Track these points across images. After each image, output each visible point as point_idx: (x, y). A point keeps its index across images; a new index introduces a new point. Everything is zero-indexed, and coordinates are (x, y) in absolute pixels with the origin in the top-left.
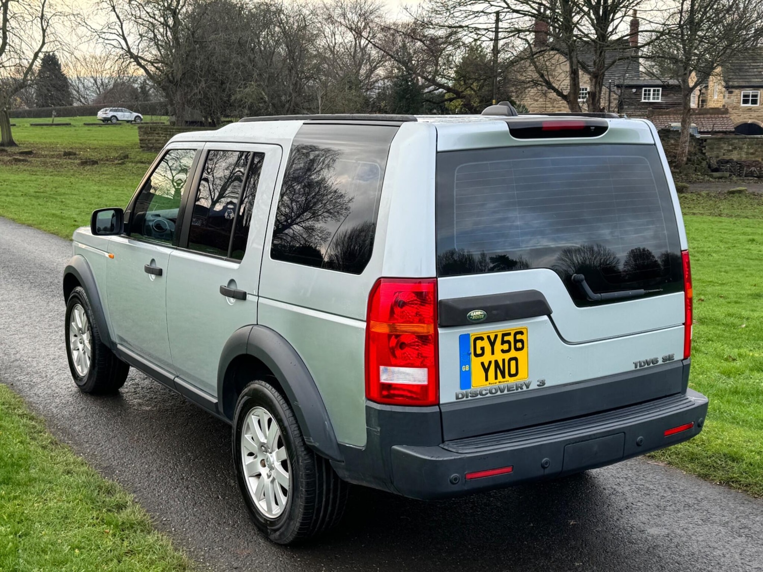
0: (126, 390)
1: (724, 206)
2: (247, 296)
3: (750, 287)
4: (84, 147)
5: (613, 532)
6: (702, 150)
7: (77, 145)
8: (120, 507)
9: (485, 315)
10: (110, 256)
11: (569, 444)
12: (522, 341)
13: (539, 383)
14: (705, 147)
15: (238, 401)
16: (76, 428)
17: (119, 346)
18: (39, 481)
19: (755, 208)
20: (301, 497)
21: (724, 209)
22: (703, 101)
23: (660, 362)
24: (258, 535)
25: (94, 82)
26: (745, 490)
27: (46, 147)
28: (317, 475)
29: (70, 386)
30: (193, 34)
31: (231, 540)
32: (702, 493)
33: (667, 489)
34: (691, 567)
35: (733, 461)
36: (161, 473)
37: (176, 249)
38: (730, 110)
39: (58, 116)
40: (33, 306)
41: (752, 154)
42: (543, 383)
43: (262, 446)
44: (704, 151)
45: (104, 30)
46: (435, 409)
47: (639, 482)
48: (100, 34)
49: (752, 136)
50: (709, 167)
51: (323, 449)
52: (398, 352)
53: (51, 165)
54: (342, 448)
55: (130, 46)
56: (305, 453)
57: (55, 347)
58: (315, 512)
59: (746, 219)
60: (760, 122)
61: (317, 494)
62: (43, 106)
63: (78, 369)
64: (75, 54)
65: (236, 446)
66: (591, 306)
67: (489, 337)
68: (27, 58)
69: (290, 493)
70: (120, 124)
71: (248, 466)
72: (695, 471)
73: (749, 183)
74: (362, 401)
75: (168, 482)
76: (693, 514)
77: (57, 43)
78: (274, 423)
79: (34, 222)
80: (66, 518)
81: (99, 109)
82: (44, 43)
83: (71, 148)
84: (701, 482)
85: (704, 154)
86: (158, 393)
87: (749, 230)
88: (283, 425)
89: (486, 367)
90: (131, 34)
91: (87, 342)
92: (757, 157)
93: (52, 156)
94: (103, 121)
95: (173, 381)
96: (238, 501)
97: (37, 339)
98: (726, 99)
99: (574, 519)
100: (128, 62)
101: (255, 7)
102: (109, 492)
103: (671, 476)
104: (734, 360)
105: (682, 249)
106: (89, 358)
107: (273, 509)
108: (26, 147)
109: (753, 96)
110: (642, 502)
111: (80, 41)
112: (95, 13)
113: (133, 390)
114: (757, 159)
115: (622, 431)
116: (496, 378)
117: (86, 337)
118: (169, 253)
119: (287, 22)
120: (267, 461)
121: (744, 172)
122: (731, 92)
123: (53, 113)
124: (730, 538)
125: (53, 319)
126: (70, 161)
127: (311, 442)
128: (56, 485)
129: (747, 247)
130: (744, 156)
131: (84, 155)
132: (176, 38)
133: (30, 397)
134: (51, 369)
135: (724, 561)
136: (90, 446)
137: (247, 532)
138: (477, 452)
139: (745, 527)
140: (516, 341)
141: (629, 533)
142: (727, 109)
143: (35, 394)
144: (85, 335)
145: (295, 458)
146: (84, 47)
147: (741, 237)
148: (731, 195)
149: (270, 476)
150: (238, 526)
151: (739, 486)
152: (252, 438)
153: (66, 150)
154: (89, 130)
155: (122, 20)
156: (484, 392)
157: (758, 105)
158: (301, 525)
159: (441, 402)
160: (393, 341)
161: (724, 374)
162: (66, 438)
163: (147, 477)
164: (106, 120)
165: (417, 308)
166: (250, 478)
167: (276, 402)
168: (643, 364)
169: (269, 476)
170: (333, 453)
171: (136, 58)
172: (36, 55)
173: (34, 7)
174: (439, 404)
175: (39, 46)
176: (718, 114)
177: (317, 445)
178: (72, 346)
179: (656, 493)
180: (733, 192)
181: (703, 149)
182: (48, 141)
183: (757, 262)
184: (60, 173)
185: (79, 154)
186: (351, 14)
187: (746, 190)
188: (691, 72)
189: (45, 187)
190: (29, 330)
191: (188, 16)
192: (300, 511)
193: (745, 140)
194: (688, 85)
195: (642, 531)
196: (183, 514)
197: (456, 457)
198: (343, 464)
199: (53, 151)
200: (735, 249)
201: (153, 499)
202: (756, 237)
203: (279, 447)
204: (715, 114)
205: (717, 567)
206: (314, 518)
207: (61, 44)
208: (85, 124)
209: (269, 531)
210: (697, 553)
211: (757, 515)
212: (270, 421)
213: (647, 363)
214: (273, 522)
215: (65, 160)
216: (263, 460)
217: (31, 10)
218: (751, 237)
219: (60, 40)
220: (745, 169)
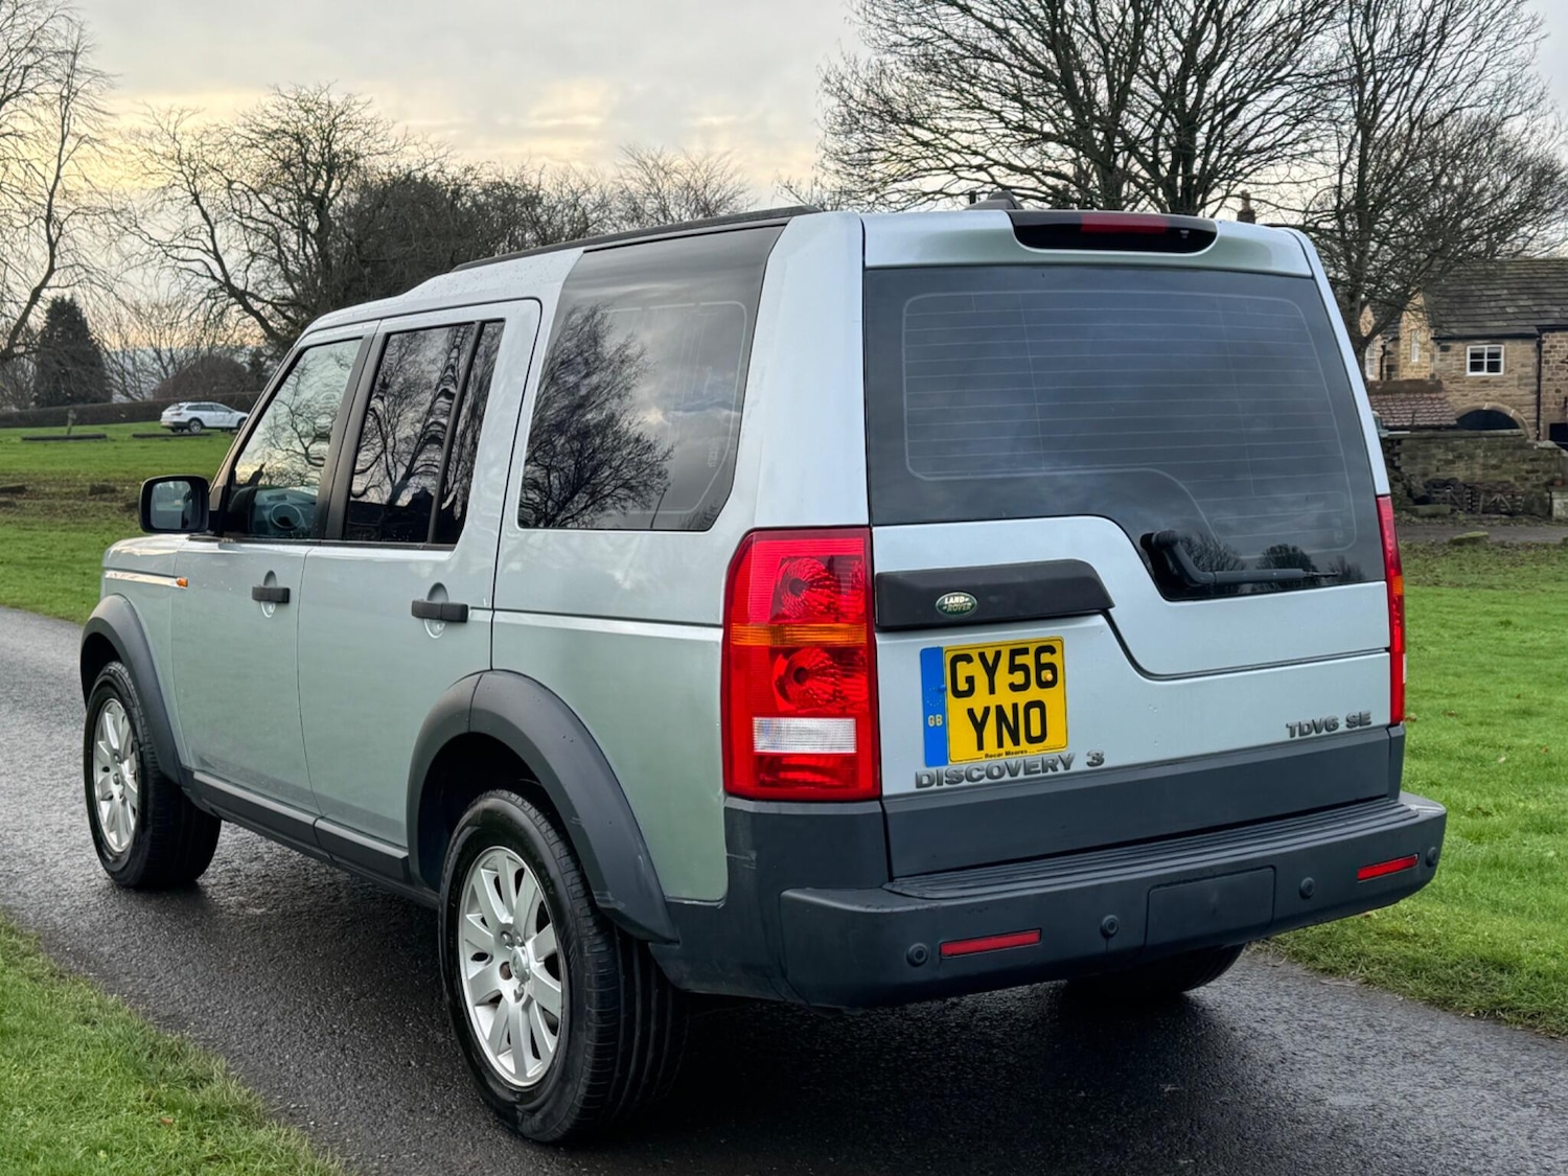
0: (213, 881)
1: (1443, 567)
2: (470, 612)
3: (1507, 700)
4: (132, 477)
5: (1256, 1104)
6: (1393, 462)
7: (117, 475)
8: (195, 1082)
9: (973, 606)
10: (180, 583)
11: (1158, 886)
12: (1052, 667)
13: (1090, 759)
14: (1398, 454)
15: (452, 841)
16: (106, 949)
17: (198, 776)
18: (23, 1035)
19: (1507, 572)
20: (589, 1028)
21: (1444, 574)
22: (1390, 368)
23: (1342, 727)
24: (496, 1128)
25: (154, 354)
26: (1530, 1026)
27: (54, 480)
28: (622, 978)
29: (93, 876)
30: (357, 246)
31: (436, 1139)
32: (1439, 1033)
33: (1365, 1028)
34: (1425, 1162)
35: (1502, 970)
36: (287, 1024)
37: (320, 544)
38: (1446, 383)
39: (81, 424)
40: (19, 742)
41: (1495, 467)
42: (1098, 759)
43: (504, 933)
44: (1397, 464)
45: (175, 243)
46: (874, 807)
47: (1306, 1016)
48: (167, 248)
49: (1493, 432)
50: (1410, 494)
51: (632, 915)
52: (793, 688)
53: (64, 512)
54: (675, 910)
55: (230, 272)
56: (595, 931)
57: (63, 811)
58: (618, 1062)
59: (1491, 591)
60: (1507, 407)
61: (622, 1022)
62: (50, 404)
63: (112, 838)
64: (117, 289)
65: (448, 940)
66: (1194, 600)
67: (982, 656)
68: (18, 299)
69: (563, 1027)
70: (208, 434)
71: (473, 981)
72: (1422, 993)
73: (1492, 525)
74: (716, 800)
75: (302, 1040)
76: (1424, 1070)
77: (78, 269)
78: (529, 874)
79: (25, 600)
80: (81, 1098)
81: (165, 407)
82: (51, 270)
83: (106, 480)
84: (1435, 1013)
85: (1398, 468)
86: (281, 884)
87: (1496, 607)
88: (548, 875)
89: (979, 719)
90: (231, 250)
91: (129, 777)
92: (1505, 473)
93: (67, 496)
94: (173, 429)
95: (313, 827)
96: (453, 1069)
97: (25, 799)
98: (1437, 362)
99: (1173, 1081)
100: (224, 304)
101: (485, 191)
102: (175, 1056)
103: (1372, 1005)
104: (1487, 814)
105: (1379, 492)
106: (134, 810)
107: (528, 1067)
108: (13, 481)
109: (1490, 355)
110: (1314, 1050)
111: (126, 263)
112: (156, 209)
113: (228, 880)
114: (1505, 478)
115: (1269, 864)
116: (1000, 744)
117: (127, 769)
118: (304, 553)
119: (549, 222)
120: (514, 965)
121: (1481, 504)
122: (1445, 349)
123: (70, 415)
124: (1506, 1110)
125: (60, 762)
126: (102, 504)
127: (608, 902)
128: (59, 1042)
129: (1497, 634)
130: (1479, 472)
131: (132, 492)
132: (323, 254)
133: (9, 899)
134: (52, 849)
135: (1495, 1151)
136: (134, 981)
137: (472, 1124)
138: (963, 897)
139: (1535, 1091)
140: (1040, 667)
141: (1290, 1105)
142: (1439, 382)
143: (19, 893)
144: (127, 763)
145: (574, 943)
146: (134, 276)
147: (1482, 619)
148: (1456, 548)
149: (522, 995)
150: (452, 1113)
151: (1515, 1019)
152: (483, 920)
153: (96, 484)
154: (143, 448)
155: (213, 221)
156: (975, 774)
157: (1501, 373)
158: (588, 1092)
159: (886, 792)
160: (781, 664)
161: (1468, 837)
162: (82, 968)
163: (257, 1032)
164: (178, 428)
165: (828, 596)
166: (478, 1008)
167: (533, 830)
168: (1306, 729)
169: (518, 997)
170: (658, 923)
171: (240, 296)
172: (36, 295)
173: (33, 198)
174: (879, 797)
175: (43, 275)
176: (1422, 392)
177: (621, 906)
178: (98, 793)
179: (1343, 1034)
180: (1460, 542)
181: (1395, 458)
182: (59, 468)
183: (1517, 659)
184: (82, 527)
185: (123, 491)
186: (678, 208)
187: (1487, 537)
188: (1363, 304)
189: (51, 548)
190: (8, 783)
191: (348, 211)
192: (586, 1060)
193: (1480, 440)
194: (1360, 333)
195: (1318, 1102)
196: (333, 1095)
197: (920, 907)
198: (678, 947)
199: (69, 486)
200: (1472, 638)
201: (268, 1071)
202: (1513, 619)
203: (540, 927)
204: (1416, 392)
205: (1483, 1161)
206: (617, 1075)
207: (87, 271)
208: (135, 436)
209: (519, 1114)
210: (1437, 1137)
211: (1558, 1069)
212: (519, 875)
213: (1315, 727)
214: (528, 1094)
215: (92, 503)
216: (507, 963)
217: (26, 204)
218: (1504, 618)
219: (85, 262)
220: (1482, 497)
